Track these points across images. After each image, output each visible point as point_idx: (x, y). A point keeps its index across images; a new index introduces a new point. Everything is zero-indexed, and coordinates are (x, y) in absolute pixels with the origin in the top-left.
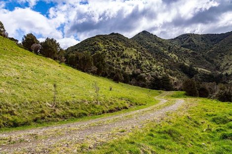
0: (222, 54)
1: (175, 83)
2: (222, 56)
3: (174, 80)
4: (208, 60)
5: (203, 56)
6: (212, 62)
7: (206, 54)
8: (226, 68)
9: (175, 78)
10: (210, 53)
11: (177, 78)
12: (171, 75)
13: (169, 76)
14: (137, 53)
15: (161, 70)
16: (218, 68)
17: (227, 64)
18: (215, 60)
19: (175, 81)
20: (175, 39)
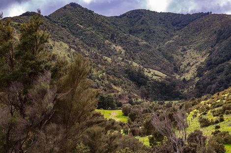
0: (185, 47)
1: (120, 95)
2: (185, 50)
3: (118, 92)
4: (165, 56)
5: (159, 50)
6: (170, 59)
7: (163, 46)
8: (187, 69)
9: (120, 89)
10: (169, 45)
11: (123, 88)
12: (115, 85)
13: (113, 86)
14: (69, 51)
15: (103, 78)
16: (176, 70)
17: (189, 64)
18: (175, 57)
19: (120, 93)
20: (121, 17)
